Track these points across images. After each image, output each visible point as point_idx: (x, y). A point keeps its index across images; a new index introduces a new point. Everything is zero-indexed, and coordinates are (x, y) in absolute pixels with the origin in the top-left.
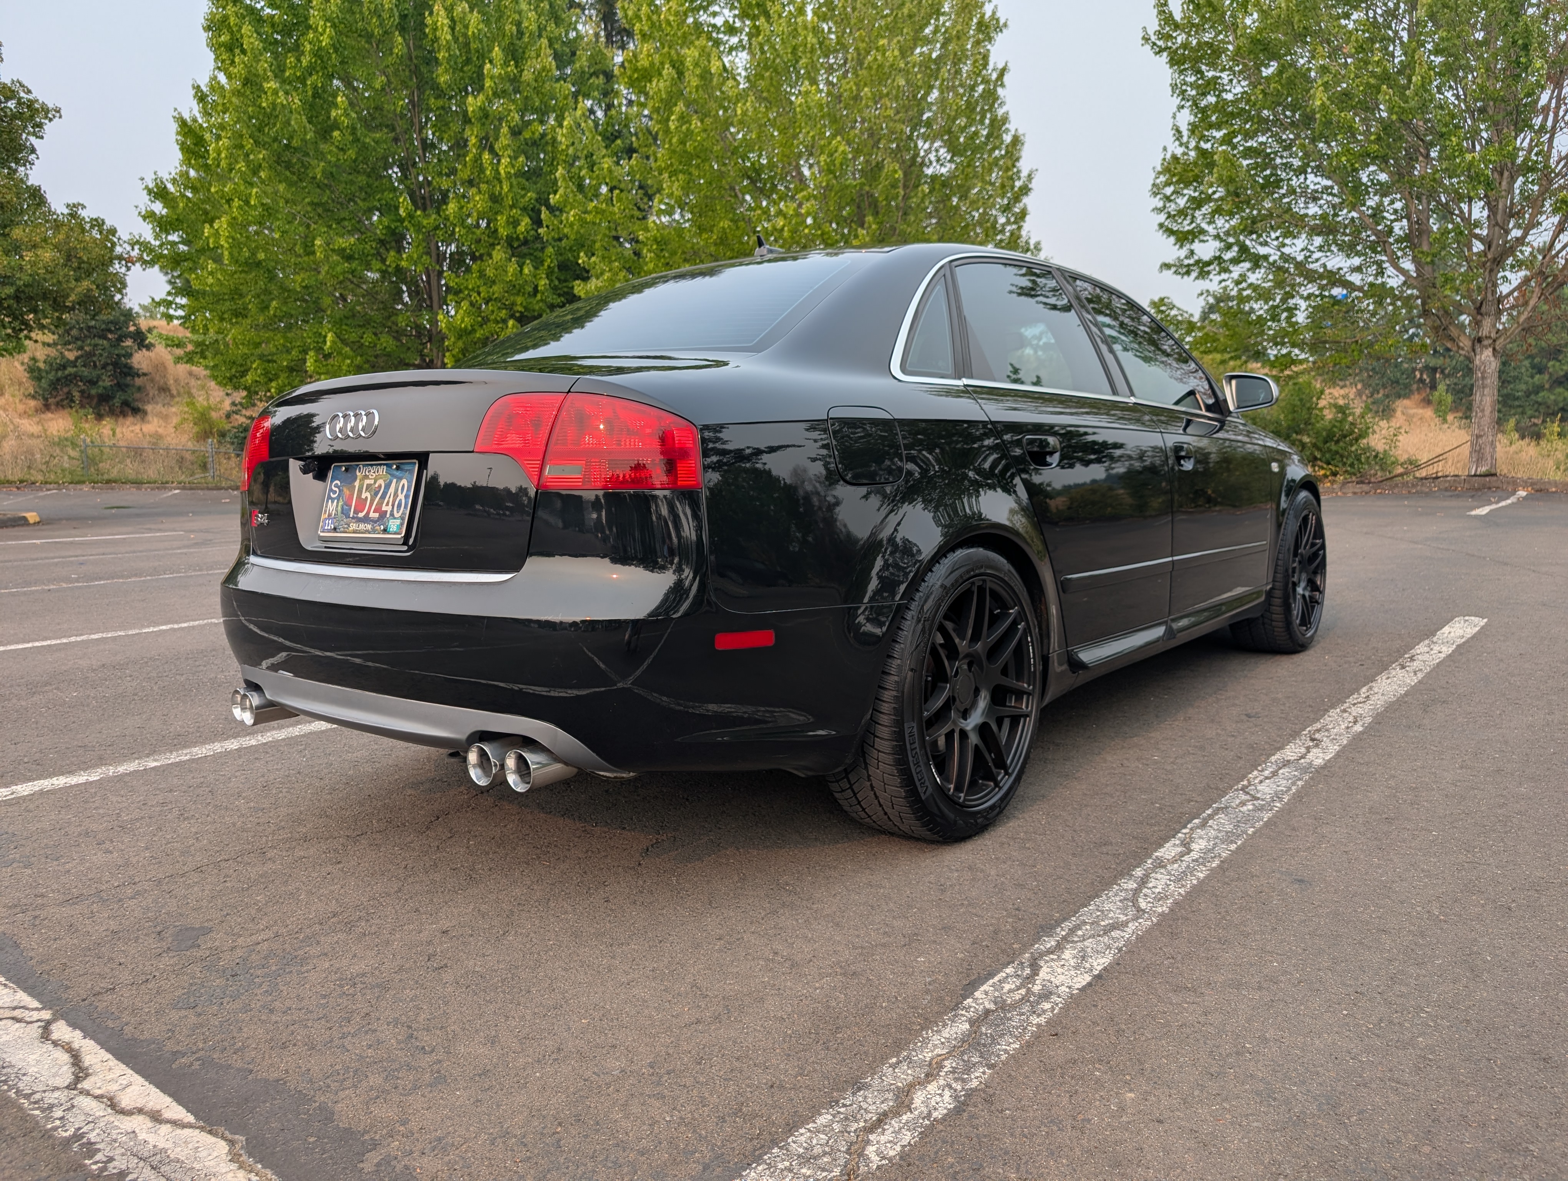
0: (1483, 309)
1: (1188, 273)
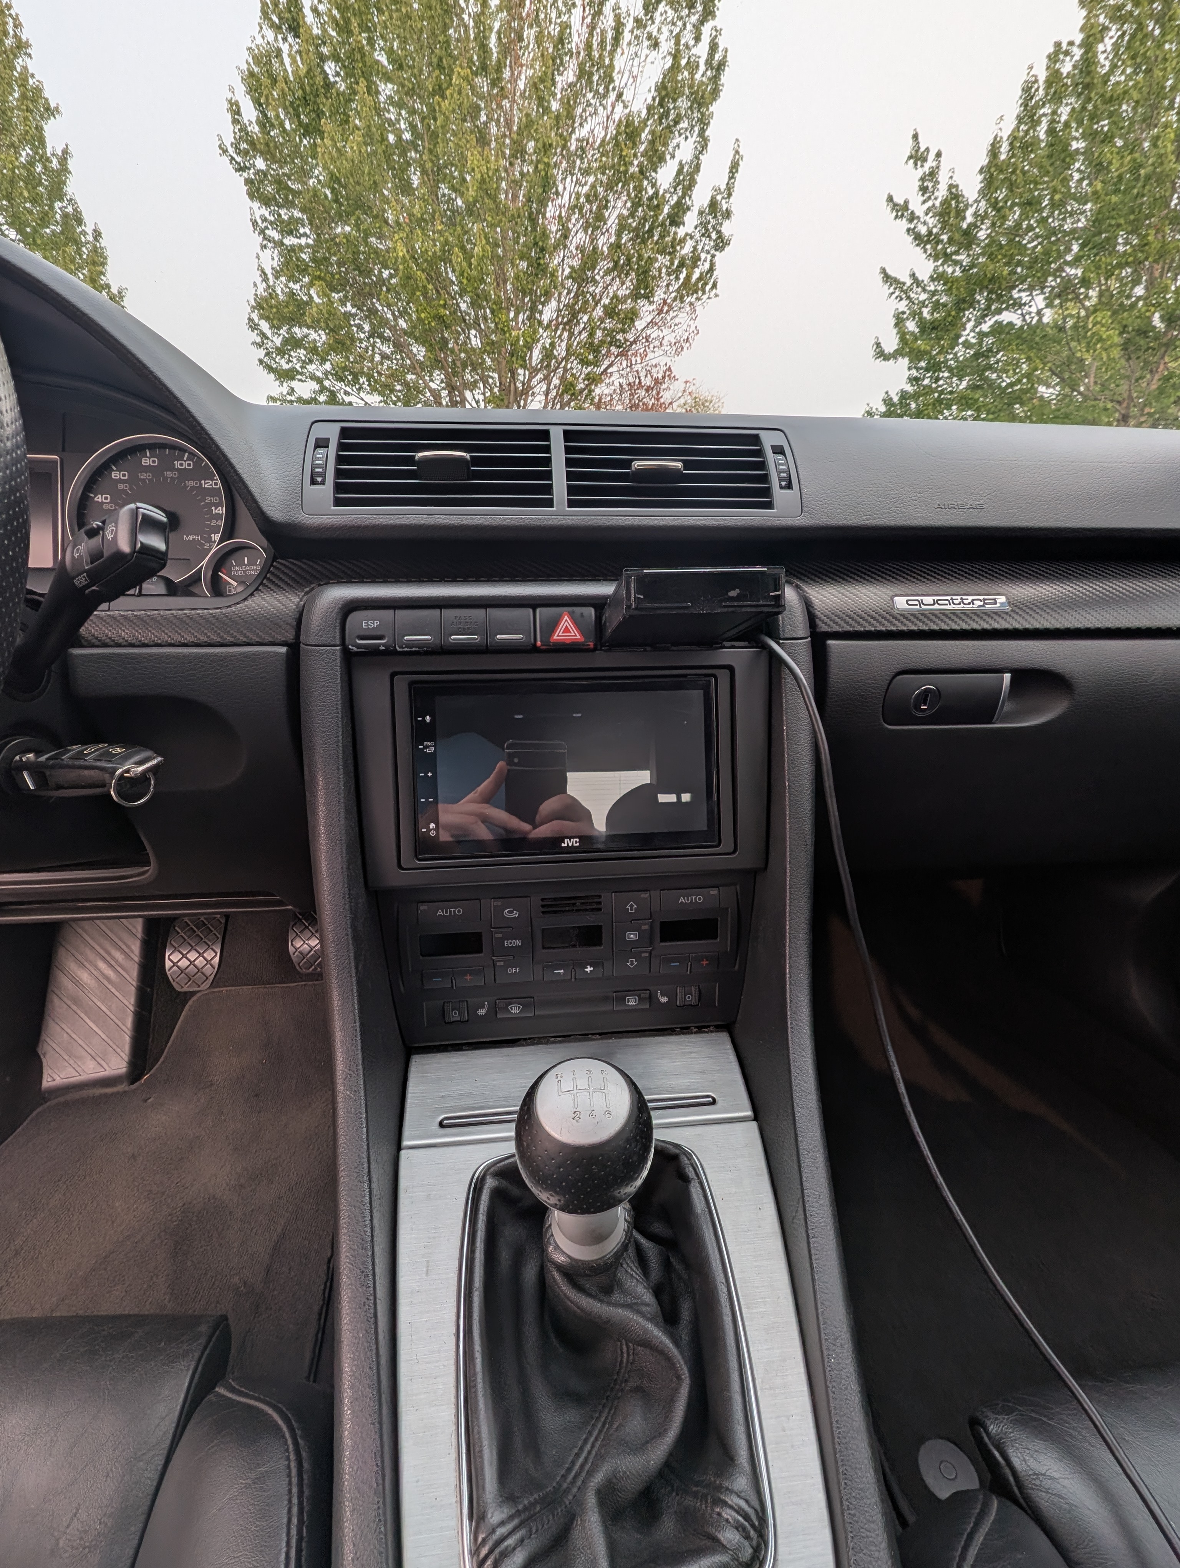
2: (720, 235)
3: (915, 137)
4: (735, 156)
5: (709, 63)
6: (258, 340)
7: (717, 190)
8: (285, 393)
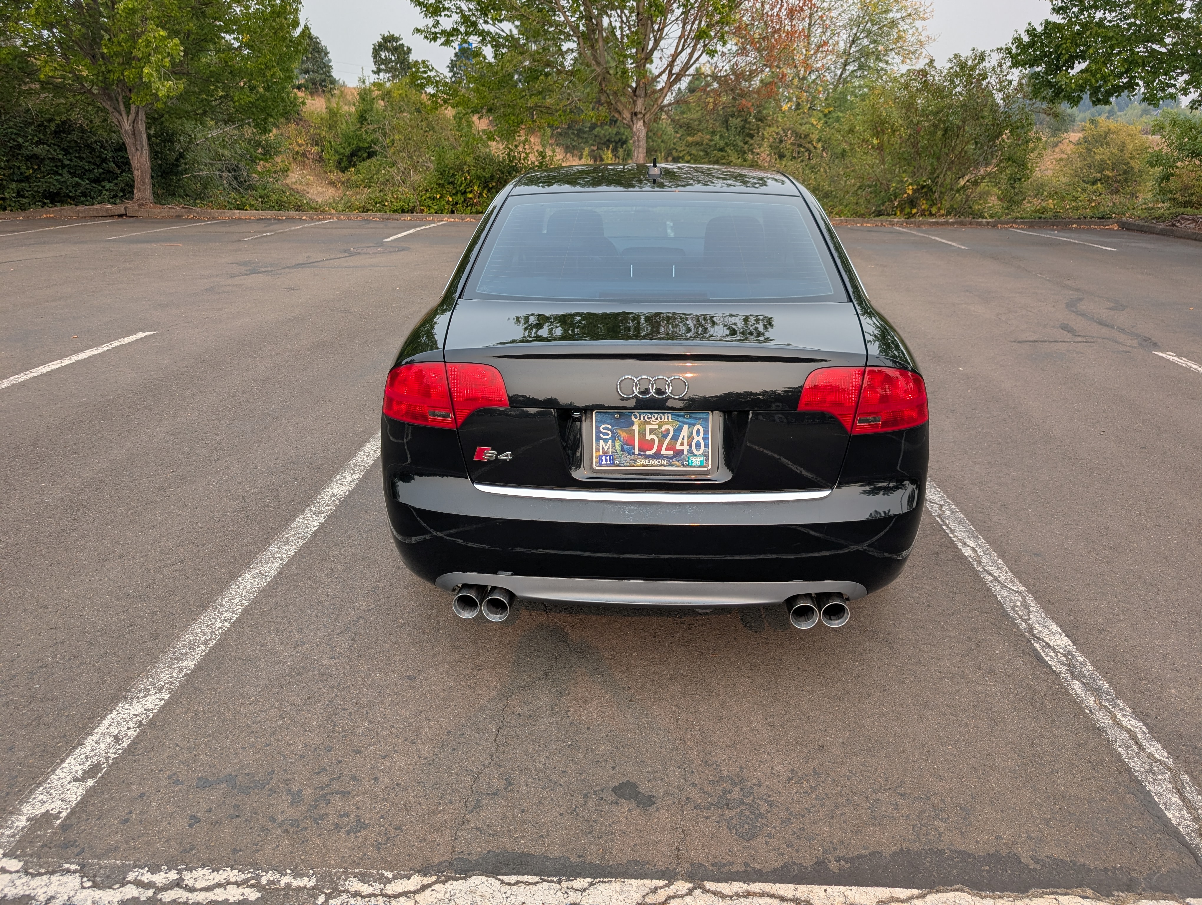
0: (637, 93)
1: (435, 39)
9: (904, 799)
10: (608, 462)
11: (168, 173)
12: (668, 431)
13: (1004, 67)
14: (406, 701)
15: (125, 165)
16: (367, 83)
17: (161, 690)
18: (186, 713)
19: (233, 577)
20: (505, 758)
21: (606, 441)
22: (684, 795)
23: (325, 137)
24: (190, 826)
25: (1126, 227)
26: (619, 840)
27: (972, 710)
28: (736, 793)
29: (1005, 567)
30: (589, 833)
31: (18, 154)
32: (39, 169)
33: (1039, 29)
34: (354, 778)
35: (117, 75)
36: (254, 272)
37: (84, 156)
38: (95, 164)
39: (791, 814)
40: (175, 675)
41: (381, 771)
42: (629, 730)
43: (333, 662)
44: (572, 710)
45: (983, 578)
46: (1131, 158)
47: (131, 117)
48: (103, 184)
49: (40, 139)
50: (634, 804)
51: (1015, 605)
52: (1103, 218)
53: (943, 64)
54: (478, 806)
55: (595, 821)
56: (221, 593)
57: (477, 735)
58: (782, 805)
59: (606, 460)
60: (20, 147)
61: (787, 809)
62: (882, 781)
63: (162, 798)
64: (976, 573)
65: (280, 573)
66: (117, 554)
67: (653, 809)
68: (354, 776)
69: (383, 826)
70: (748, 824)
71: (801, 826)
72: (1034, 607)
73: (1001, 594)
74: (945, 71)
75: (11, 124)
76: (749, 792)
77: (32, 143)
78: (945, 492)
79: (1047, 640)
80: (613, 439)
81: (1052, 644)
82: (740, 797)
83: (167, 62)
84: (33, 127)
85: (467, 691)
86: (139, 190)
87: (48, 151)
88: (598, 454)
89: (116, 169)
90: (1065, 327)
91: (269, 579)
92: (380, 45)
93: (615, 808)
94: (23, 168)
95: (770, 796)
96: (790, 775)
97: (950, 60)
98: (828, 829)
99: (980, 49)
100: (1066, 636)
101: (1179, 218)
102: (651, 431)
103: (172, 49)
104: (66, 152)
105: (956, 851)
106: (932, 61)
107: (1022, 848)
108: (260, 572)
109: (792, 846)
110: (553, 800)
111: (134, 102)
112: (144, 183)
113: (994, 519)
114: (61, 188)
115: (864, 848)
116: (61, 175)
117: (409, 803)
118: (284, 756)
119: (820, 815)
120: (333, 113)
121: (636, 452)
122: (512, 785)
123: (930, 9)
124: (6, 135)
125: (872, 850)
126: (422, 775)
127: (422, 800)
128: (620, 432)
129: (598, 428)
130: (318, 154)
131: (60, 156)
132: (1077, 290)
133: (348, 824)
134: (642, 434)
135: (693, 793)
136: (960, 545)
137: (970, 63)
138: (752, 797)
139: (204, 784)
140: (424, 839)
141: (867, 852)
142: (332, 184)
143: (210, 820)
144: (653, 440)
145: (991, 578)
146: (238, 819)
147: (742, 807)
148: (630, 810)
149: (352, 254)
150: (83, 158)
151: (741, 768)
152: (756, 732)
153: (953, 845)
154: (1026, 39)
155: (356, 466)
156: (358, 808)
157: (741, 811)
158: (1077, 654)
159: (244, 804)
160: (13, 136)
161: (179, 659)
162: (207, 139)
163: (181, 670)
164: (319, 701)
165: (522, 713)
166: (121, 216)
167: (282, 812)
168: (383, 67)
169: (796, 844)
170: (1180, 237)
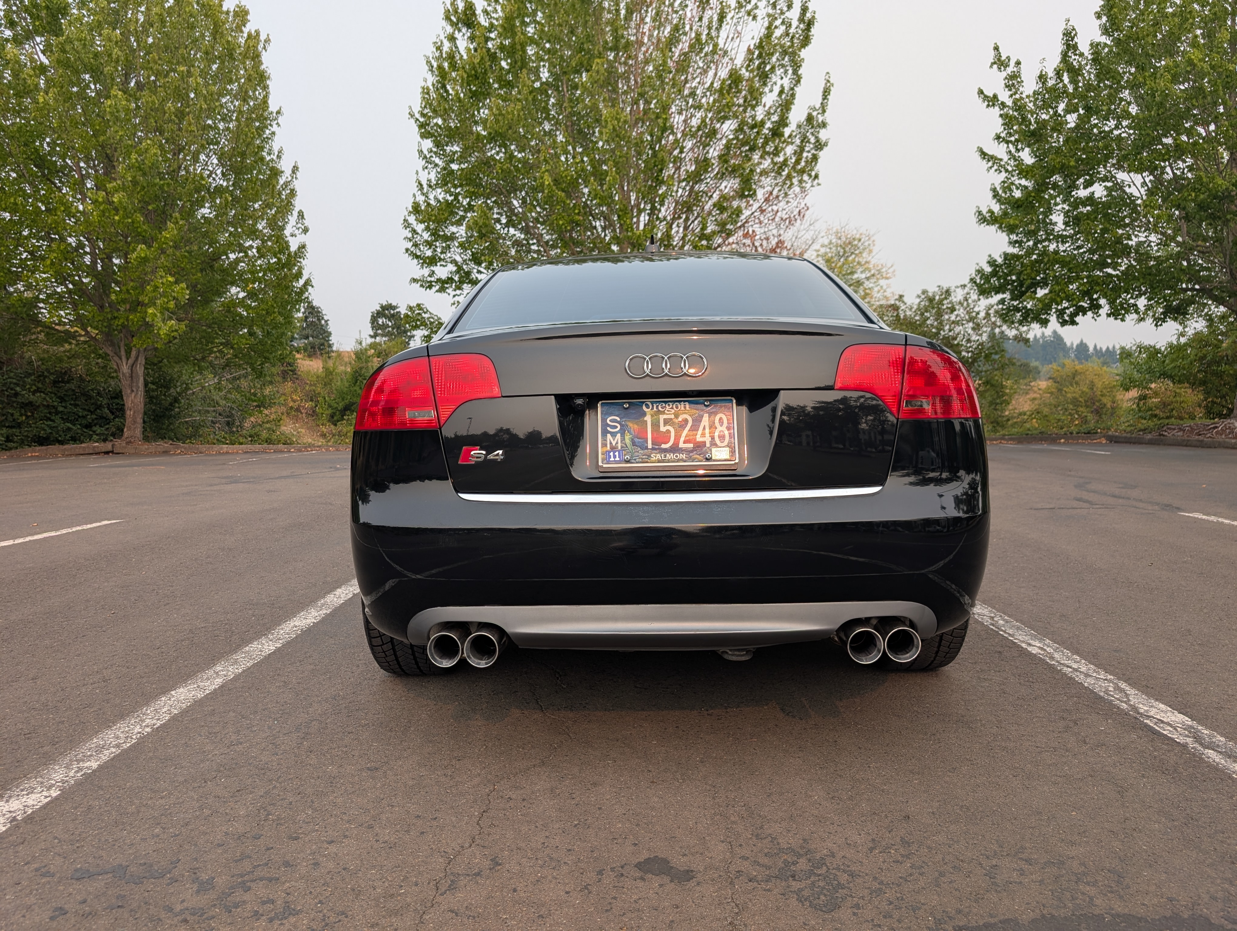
1: (430, 287)
2: (818, 140)
3: (996, 48)
4: (826, 84)
5: (801, 20)
6: (410, 235)
7: (814, 109)
8: (426, 275)
9: (1030, 864)
10: (617, 459)
11: (161, 417)
12: (686, 421)
13: (970, 301)
14: (364, 790)
15: (119, 411)
16: (364, 344)
17: (49, 788)
18: (76, 808)
19: (165, 691)
20: (490, 839)
21: (614, 435)
22: (733, 868)
23: (319, 393)
24: (52, 918)
25: (1114, 440)
26: (649, 917)
27: (1090, 778)
28: (803, 864)
29: (1083, 661)
30: (607, 911)
31: (14, 402)
32: (32, 415)
33: (1000, 261)
34: (287, 864)
35: (121, 321)
36: (236, 482)
37: (79, 403)
38: (89, 411)
39: (881, 883)
40: (71, 774)
41: (325, 856)
42: (653, 808)
43: (274, 758)
44: (578, 793)
45: (1061, 670)
46: (1102, 396)
47: (131, 361)
48: (94, 428)
49: (38, 388)
50: (666, 879)
51: (1107, 690)
52: (1089, 433)
53: (912, 300)
54: (453, 887)
55: (615, 898)
56: (147, 704)
57: (454, 819)
58: (867, 875)
59: (615, 457)
60: (16, 394)
61: (875, 878)
62: (995, 847)
63: (21, 891)
64: (1052, 667)
65: (222, 686)
66: (31, 676)
67: (693, 883)
68: (287, 862)
69: (320, 912)
70: (825, 895)
71: (899, 895)
72: (1131, 691)
73: (1088, 682)
74: (915, 307)
75: (12, 374)
76: (822, 862)
77: (30, 391)
78: (994, 608)
79: (1158, 717)
80: (622, 432)
81: (1165, 720)
82: (808, 868)
83: (172, 305)
84: (33, 377)
85: (443, 779)
86: (129, 429)
87: (45, 399)
88: (605, 449)
89: (110, 415)
90: (1079, 500)
91: (208, 692)
92: (378, 313)
93: (640, 884)
94: (17, 415)
95: (849, 866)
96: (871, 845)
97: (919, 296)
98: (935, 897)
99: (945, 286)
100: (1180, 713)
101: (1165, 428)
102: (666, 422)
103: (178, 292)
104: (62, 399)
105: (1118, 915)
106: (901, 296)
107: (1207, 909)
108: (198, 687)
109: (891, 917)
110: (556, 878)
111: (135, 346)
112: (135, 422)
113: (1057, 626)
114: (51, 433)
115: (991, 916)
116: (53, 421)
117: (359, 886)
118: (196, 845)
119: (921, 883)
120: (329, 372)
121: (650, 446)
122: (500, 865)
123: (891, 270)
124: (5, 384)
125: (1002, 917)
126: (379, 859)
127: (378, 884)
128: (630, 424)
129: (604, 420)
130: (312, 408)
131: (56, 404)
132: (1082, 477)
133: (273, 910)
134: (656, 425)
135: (745, 866)
136: (1024, 645)
137: (937, 298)
138: (825, 868)
139: (81, 876)
140: (377, 924)
141: (996, 920)
142: (323, 435)
143: (81, 912)
144: (668, 432)
145: (1070, 670)
146: (121, 910)
147: (813, 878)
148: (661, 886)
149: (338, 469)
150: (78, 405)
151: (805, 840)
152: (818, 806)
153: (1113, 909)
154: (988, 269)
155: (323, 605)
156: (288, 894)
157: (813, 883)
158: (1200, 728)
159: (131, 894)
160: (12, 386)
161: (78, 761)
162: (203, 387)
163: (80, 769)
164: (251, 793)
165: (514, 797)
166: (107, 453)
167: (183, 901)
168: (379, 331)
169: (896, 914)
170: (1170, 445)
